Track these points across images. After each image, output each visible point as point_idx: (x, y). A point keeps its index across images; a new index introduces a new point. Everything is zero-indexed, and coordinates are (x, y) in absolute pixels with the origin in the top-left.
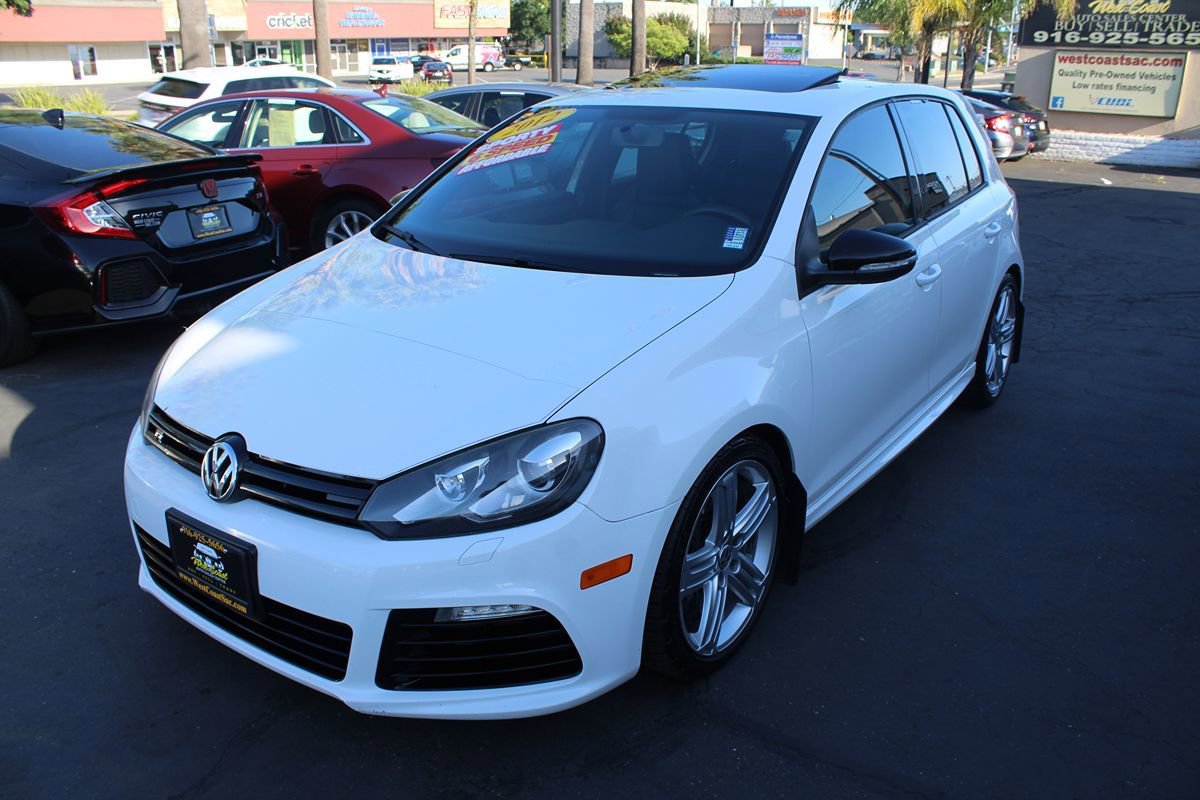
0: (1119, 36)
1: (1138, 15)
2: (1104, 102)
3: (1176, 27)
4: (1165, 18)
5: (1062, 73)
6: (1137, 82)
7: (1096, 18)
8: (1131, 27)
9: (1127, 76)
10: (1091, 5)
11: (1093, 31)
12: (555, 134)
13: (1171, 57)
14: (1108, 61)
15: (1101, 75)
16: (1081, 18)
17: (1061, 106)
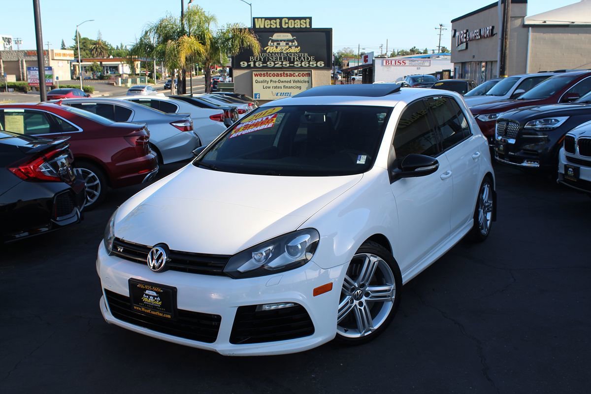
0: (280, 63)
1: (287, 53)
2: (279, 94)
3: (305, 60)
4: (299, 55)
5: (257, 82)
6: (292, 84)
7: (269, 55)
8: (285, 58)
9: (287, 82)
10: (265, 49)
11: (268, 61)
12: (275, 119)
13: (305, 73)
14: (278, 75)
15: (275, 82)
16: (262, 55)
17: (259, 98)
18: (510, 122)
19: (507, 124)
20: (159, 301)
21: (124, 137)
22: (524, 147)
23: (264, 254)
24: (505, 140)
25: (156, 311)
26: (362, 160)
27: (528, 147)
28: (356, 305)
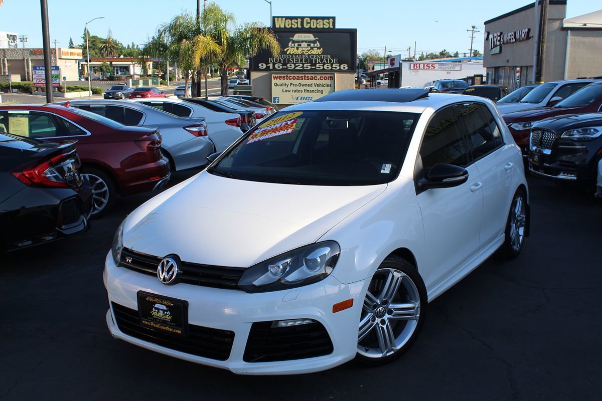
0: (301, 65)
1: (309, 55)
2: (299, 98)
3: (327, 62)
4: (321, 57)
5: (276, 85)
6: (313, 88)
7: (289, 56)
8: (306, 61)
9: (309, 85)
10: (285, 50)
11: (289, 63)
12: (295, 124)
13: (327, 76)
14: (298, 78)
15: (296, 85)
16: (281, 57)
17: (278, 102)
18: (546, 131)
19: (543, 133)
20: (169, 316)
21: (135, 141)
22: (560, 158)
23: (281, 267)
24: (539, 150)
25: (165, 326)
26: (387, 169)
27: (564, 158)
28: (377, 323)
